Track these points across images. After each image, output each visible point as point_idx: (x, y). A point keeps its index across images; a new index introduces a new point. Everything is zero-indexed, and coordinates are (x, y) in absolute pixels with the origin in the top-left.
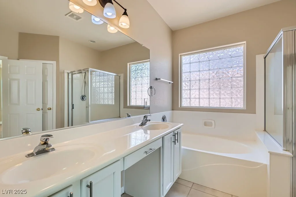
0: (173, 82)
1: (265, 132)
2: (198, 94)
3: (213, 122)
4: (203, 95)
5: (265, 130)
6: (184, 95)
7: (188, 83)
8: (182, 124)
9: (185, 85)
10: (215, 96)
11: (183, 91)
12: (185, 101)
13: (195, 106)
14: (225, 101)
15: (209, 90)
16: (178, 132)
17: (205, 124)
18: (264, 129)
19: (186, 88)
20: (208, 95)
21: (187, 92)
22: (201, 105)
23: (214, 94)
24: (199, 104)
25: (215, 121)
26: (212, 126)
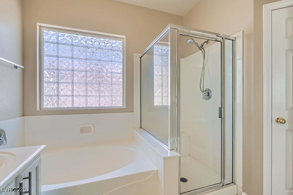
0: (23, 67)
1: (141, 129)
2: (71, 89)
3: (92, 127)
4: (78, 92)
5: (141, 127)
6: (47, 91)
7: (54, 73)
8: (43, 146)
9: (49, 76)
10: (94, 94)
11: (45, 85)
12: (50, 100)
13: (66, 106)
14: (105, 99)
15: (86, 85)
16: (30, 173)
17: (82, 131)
18: (139, 126)
19: (51, 80)
20: (85, 92)
21: (52, 86)
22: (76, 105)
23: (93, 91)
24: (73, 104)
25: (94, 125)
26: (90, 132)
